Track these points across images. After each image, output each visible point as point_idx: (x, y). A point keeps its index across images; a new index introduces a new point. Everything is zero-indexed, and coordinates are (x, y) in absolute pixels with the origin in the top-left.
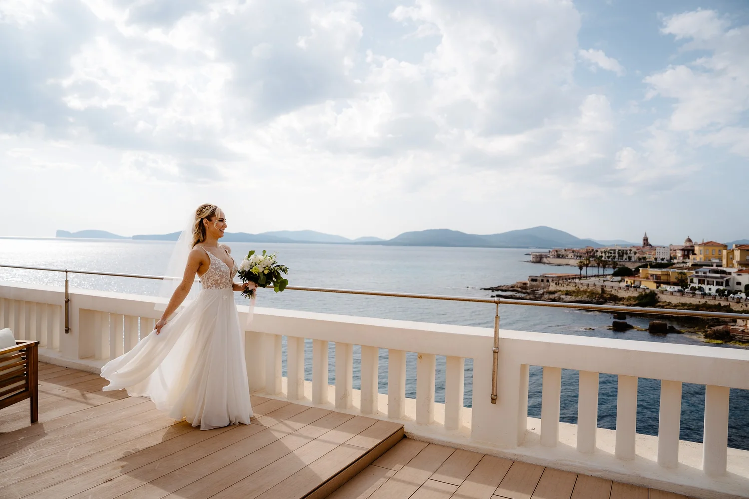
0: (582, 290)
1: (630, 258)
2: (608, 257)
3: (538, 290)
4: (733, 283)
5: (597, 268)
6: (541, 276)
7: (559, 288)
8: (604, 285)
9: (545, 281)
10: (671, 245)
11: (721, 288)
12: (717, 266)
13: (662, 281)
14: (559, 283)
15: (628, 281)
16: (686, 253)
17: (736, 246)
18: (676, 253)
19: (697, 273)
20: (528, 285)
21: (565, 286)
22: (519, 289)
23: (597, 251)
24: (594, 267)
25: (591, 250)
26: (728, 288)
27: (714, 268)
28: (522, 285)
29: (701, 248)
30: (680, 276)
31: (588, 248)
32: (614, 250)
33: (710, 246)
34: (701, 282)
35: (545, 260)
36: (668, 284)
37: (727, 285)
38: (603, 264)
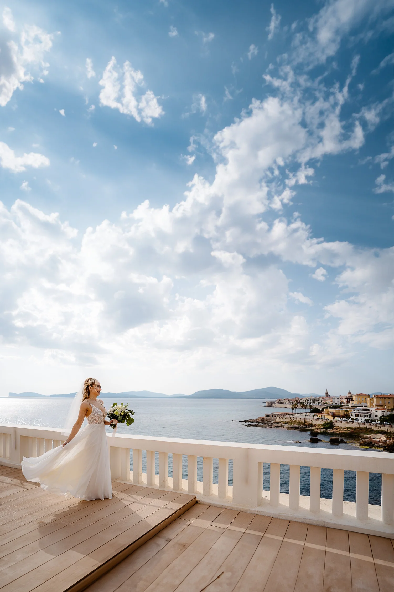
0: (293, 421)
1: (319, 403)
2: (307, 403)
3: (270, 421)
4: (374, 416)
5: (302, 409)
6: (271, 414)
7: (281, 420)
8: (305, 418)
9: (274, 416)
10: (340, 395)
11: (367, 418)
12: (365, 407)
13: (336, 415)
14: (281, 418)
15: (318, 415)
16: (348, 400)
17: (375, 396)
18: (343, 400)
19: (354, 410)
20: (265, 419)
21: (285, 419)
22: (260, 421)
23: (301, 400)
24: (300, 408)
25: (298, 399)
26: (371, 418)
27: (363, 408)
28: (262, 419)
29: (356, 397)
30: (346, 412)
31: (296, 398)
32: (310, 399)
33: (361, 396)
34: (357, 416)
35: (273, 405)
36: (339, 416)
37: (370, 416)
38: (305, 407)
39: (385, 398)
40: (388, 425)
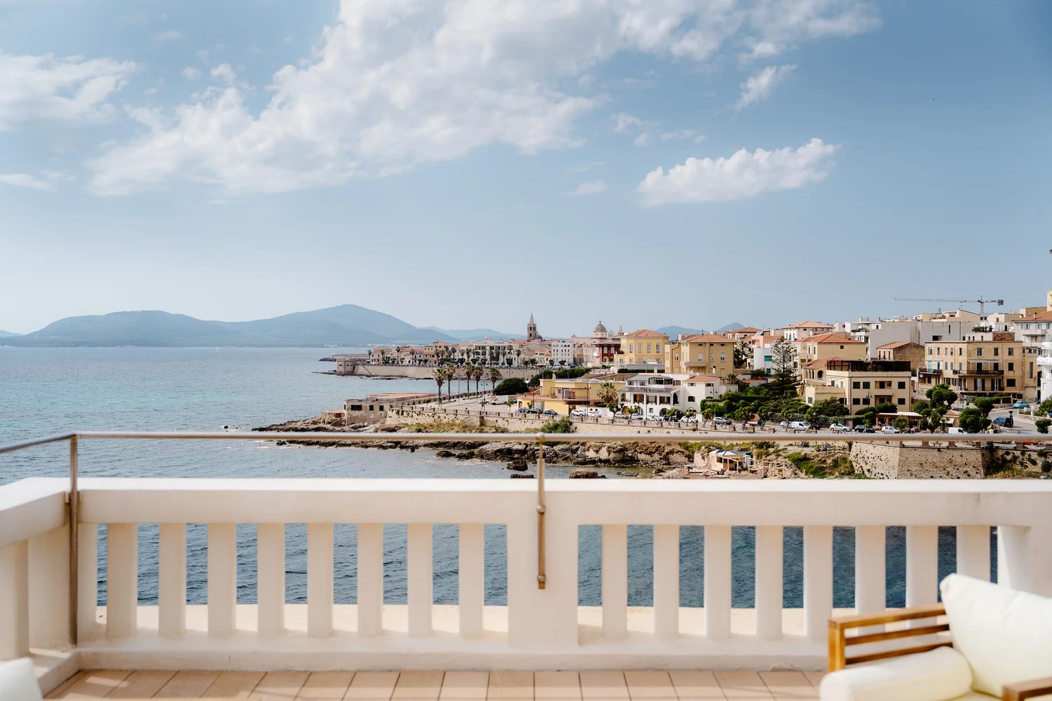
0: (445, 421)
1: (510, 362)
2: (474, 361)
3: (364, 426)
4: (684, 399)
5: (467, 381)
6: (367, 399)
7: (403, 420)
8: (483, 410)
9: (376, 408)
10: (574, 336)
11: (668, 407)
12: (659, 371)
13: (576, 400)
14: (403, 412)
15: (523, 400)
16: (606, 352)
17: (683, 338)
18: (582, 351)
19: (630, 383)
20: (345, 418)
21: (415, 415)
22: (329, 426)
23: (454, 351)
24: (462, 379)
25: (443, 348)
26: (677, 407)
27: (656, 374)
28: (334, 418)
29: (632, 341)
30: (606, 390)
31: (438, 346)
32: (484, 348)
33: (643, 338)
34: (638, 399)
35: (361, 369)
36: (586, 403)
37: (676, 401)
38: (474, 374)
39: (712, 345)
40: (724, 426)
